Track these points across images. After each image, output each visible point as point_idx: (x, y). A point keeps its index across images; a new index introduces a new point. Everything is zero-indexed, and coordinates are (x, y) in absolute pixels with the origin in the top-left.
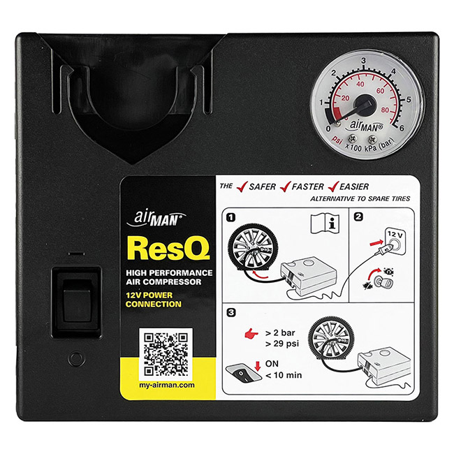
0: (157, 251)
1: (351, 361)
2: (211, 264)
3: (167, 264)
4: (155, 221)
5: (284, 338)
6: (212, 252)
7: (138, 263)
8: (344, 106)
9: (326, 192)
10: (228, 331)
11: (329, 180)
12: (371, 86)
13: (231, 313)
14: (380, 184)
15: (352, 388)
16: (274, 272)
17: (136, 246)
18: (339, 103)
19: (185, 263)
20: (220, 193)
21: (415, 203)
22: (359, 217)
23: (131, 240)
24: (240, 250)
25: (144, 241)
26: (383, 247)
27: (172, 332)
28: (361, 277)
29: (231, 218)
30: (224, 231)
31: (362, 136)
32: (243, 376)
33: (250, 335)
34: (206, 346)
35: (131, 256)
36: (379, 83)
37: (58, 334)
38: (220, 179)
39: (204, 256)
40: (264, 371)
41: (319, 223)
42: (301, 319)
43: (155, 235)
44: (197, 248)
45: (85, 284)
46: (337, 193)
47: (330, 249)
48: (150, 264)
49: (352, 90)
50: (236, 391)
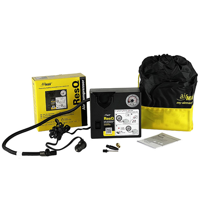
0: (108, 119)
1: (131, 131)
2: (114, 120)
3: (109, 120)
4: (107, 115)
5: (123, 128)
6: (114, 119)
7: (105, 120)
8: (130, 101)
9: (128, 111)
10: (116, 128)
11: (128, 110)
12: (133, 98)
13: (116, 126)
14: (134, 110)
15: (131, 134)
16: (122, 121)
17: (105, 118)
18: (129, 100)
19: (111, 120)
20: (115, 112)
21: (138, 112)
22: (132, 114)
23: (104, 118)
24: (118, 118)
25: (106, 118)
26: (134, 118)
27: (109, 128)
28: (132, 121)
29: (116, 115)
30: (116, 116)
31: (132, 104)
32: (118, 133)
33: (119, 128)
34: (114, 130)
35: (104, 119)
36: (134, 98)
37: (96, 128)
38: (115, 110)
39: (113, 119)
40: (120, 132)
41: (127, 115)
42: (125, 126)
43: (107, 117)
44: (112, 118)
45: (99, 122)
46: (129, 111)
47: (128, 118)
48: (107, 120)
49: (131, 98)
50: (117, 135)
